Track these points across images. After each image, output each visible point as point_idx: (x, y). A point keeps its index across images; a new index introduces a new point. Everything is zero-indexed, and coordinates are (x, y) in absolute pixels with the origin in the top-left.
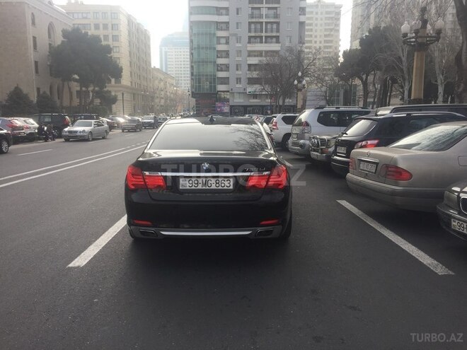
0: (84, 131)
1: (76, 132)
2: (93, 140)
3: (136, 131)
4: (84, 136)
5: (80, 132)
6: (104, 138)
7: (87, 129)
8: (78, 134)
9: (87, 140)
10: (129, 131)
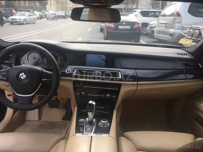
0: (20, 19)
1: (16, 19)
2: (27, 24)
3: (54, 20)
4: (20, 22)
5: (18, 19)
6: (34, 23)
7: (23, 18)
8: (17, 20)
9: (23, 24)
10: (51, 20)
